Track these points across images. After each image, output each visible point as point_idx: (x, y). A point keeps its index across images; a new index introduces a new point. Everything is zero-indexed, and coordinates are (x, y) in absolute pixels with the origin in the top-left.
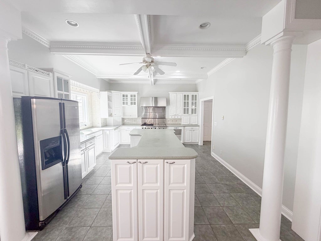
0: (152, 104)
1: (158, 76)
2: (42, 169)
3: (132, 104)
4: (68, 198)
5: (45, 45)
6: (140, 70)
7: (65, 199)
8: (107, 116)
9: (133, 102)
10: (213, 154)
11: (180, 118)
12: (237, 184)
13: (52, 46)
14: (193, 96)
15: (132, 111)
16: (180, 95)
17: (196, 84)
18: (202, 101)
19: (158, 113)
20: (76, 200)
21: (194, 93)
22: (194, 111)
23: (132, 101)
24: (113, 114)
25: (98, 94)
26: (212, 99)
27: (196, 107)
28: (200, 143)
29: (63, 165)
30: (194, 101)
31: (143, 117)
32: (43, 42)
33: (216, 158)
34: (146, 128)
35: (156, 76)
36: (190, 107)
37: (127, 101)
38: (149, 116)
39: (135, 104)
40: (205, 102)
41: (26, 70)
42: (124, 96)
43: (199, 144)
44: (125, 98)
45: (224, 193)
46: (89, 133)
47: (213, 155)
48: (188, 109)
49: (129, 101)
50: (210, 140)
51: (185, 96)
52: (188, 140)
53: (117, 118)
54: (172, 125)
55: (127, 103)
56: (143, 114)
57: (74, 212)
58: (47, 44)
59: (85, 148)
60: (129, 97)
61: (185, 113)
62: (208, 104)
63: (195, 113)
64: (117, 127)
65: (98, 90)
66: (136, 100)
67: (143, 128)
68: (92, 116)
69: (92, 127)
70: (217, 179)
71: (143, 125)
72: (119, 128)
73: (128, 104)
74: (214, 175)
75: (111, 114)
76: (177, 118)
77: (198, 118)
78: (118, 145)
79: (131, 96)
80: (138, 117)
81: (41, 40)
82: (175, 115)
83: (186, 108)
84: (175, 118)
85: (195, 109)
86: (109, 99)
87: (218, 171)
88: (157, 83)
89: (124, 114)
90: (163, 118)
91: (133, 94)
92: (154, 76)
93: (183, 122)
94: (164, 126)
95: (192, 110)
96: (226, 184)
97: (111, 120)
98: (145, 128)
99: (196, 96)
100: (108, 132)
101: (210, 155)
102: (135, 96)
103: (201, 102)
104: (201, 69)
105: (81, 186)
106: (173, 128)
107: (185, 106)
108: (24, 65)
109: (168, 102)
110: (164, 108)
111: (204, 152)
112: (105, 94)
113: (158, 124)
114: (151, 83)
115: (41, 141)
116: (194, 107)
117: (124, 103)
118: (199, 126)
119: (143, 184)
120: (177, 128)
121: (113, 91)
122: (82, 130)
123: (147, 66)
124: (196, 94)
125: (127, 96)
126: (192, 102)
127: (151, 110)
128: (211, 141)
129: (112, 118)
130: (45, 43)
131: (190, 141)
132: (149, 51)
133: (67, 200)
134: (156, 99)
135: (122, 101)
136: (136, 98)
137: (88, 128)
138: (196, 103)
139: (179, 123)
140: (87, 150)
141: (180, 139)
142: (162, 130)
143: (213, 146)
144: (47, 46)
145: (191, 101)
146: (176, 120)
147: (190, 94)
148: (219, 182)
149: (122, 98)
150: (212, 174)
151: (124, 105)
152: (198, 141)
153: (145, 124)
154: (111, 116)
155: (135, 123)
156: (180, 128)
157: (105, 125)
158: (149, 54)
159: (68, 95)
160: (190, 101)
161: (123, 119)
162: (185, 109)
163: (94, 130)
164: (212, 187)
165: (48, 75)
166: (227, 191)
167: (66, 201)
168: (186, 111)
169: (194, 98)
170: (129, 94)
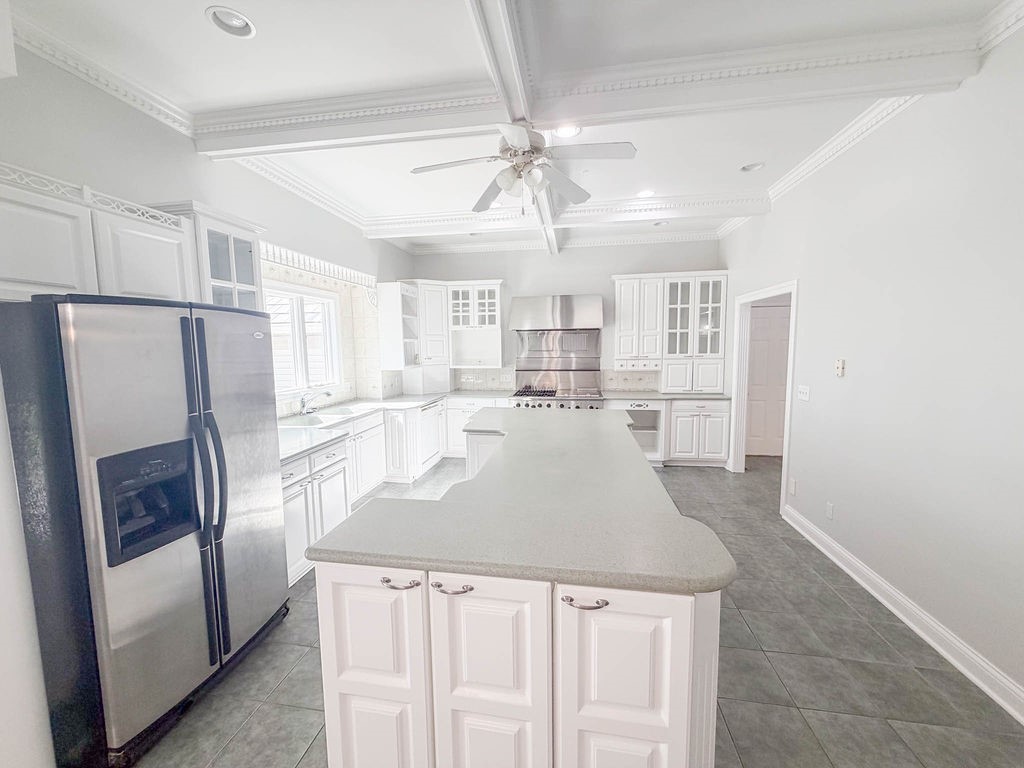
0: (552, 320)
1: (569, 215)
2: (111, 565)
3: (482, 321)
4: (226, 658)
5: (176, 126)
6: (493, 191)
7: (213, 663)
8: (398, 363)
9: (487, 314)
10: (789, 513)
11: (656, 368)
12: (921, 670)
13: (199, 131)
14: (704, 286)
15: (484, 347)
16: (656, 286)
17: (718, 243)
18: (743, 305)
19: (576, 352)
20: (260, 663)
21: (711, 276)
22: (709, 344)
23: (484, 311)
24: (422, 358)
25: (370, 290)
26: (788, 291)
27: (716, 325)
28: (734, 464)
29: (202, 545)
30: (710, 305)
31: (523, 366)
32: (167, 116)
33: (803, 533)
34: (531, 404)
35: (562, 216)
36: (695, 329)
37: (468, 311)
38: (549, 362)
39: (492, 320)
40: (755, 306)
41: (88, 206)
42: (456, 295)
43: (730, 467)
44: (461, 301)
45: (857, 711)
46: (337, 418)
47: (791, 518)
48: (684, 336)
49: (474, 313)
50: (779, 455)
51: (673, 287)
52: (683, 452)
53: (435, 369)
54: (624, 394)
55: (466, 320)
56: (524, 355)
57: (238, 717)
58: (181, 124)
59: (308, 474)
60: (474, 300)
61: (672, 350)
62: (771, 314)
63: (714, 350)
64: (433, 398)
65: (373, 278)
66: (498, 308)
67: (519, 405)
68: (355, 364)
69: (356, 399)
70: (814, 635)
71: (519, 394)
72: (439, 403)
73: (471, 324)
74: (801, 612)
75: (416, 357)
76: (642, 368)
77: (727, 370)
78: (436, 460)
79: (481, 295)
80: (504, 365)
81: (160, 110)
82: (637, 358)
83: (678, 331)
84: (635, 369)
85: (715, 336)
86: (408, 306)
87: (815, 591)
88: (573, 244)
89: (458, 356)
90: (592, 369)
91: (486, 288)
92: (555, 216)
93: (665, 387)
94: (594, 398)
95: (703, 339)
96: (863, 666)
97: (415, 377)
98: (527, 405)
99: (717, 285)
100: (400, 418)
101: (775, 514)
102: (492, 294)
103: (737, 307)
104: (744, 173)
105: (284, 611)
106: (627, 406)
107: (672, 325)
108: (80, 190)
109: (609, 311)
110: (594, 333)
111: (749, 502)
112: (394, 290)
113: (575, 392)
114: (547, 248)
115: (100, 463)
116: (708, 328)
117: (456, 321)
118: (730, 399)
119: (453, 688)
120: (640, 406)
121: (419, 281)
122: (320, 408)
123: (517, 171)
124: (717, 279)
125: (466, 295)
126: (703, 310)
127: (553, 342)
128: (782, 457)
129: (421, 369)
130: (175, 120)
131: (693, 455)
132: (522, 110)
133: (222, 667)
134: (567, 303)
135: (451, 315)
136: (497, 300)
137: (341, 403)
138: (716, 311)
139: (651, 386)
140: (316, 483)
141: (653, 447)
142: (585, 412)
143: (792, 480)
144: (183, 130)
145: (698, 305)
146: (641, 375)
147: (695, 279)
148: (825, 648)
149: (451, 302)
150: (791, 607)
151: (457, 328)
152: (723, 455)
153: (526, 391)
154: (415, 364)
155: (495, 385)
156: (652, 406)
157: (398, 392)
158: (523, 119)
159: (254, 293)
160: (694, 305)
161: (456, 374)
162: (672, 336)
163: (357, 409)
164: (792, 672)
165: (176, 224)
166: (867, 704)
167: (217, 672)
168: (676, 343)
169: (712, 292)
170: (473, 287)
